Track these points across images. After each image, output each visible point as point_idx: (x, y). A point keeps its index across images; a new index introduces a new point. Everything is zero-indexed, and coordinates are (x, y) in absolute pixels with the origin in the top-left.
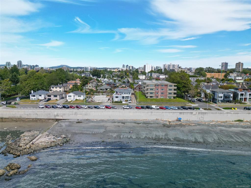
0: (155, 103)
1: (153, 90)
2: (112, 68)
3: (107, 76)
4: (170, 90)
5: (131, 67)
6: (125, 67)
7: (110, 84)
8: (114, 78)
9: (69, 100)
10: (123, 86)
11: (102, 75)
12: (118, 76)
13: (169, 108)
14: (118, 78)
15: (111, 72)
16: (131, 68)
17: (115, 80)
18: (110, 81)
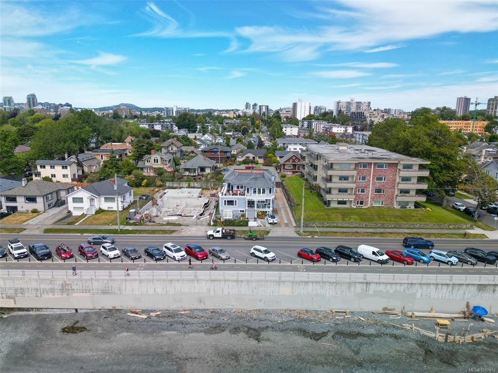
0: (357, 225)
1: (350, 179)
2: (224, 110)
3: (210, 128)
4: (406, 179)
5: (264, 108)
6: (250, 109)
7: (213, 152)
8: (227, 134)
9: (76, 213)
10: (247, 155)
11: (198, 127)
12: (236, 129)
13: (425, 258)
14: (235, 133)
15: (220, 119)
16: (264, 110)
17: (228, 139)
18: (217, 141)
